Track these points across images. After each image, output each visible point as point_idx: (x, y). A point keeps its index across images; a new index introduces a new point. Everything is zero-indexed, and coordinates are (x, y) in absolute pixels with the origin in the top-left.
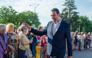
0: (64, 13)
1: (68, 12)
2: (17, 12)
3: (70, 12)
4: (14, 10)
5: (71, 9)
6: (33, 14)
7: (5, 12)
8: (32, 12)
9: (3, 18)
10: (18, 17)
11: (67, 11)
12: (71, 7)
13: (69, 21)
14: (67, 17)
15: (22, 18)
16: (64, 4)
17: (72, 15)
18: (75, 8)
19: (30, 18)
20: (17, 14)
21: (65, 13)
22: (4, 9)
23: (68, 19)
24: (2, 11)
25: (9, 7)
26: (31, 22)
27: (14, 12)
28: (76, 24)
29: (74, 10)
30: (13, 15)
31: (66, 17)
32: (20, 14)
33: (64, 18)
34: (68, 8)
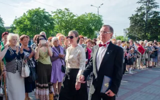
0: (139, 14)
1: (146, 12)
2: (75, 16)
3: (147, 12)
4: (71, 13)
5: (149, 8)
6: (96, 16)
7: (60, 16)
8: (94, 15)
9: (58, 24)
10: (76, 22)
11: (143, 11)
12: (150, 5)
13: (146, 26)
14: (144, 19)
15: (81, 23)
16: (140, 1)
17: (151, 16)
18: (156, 6)
19: (91, 23)
20: (75, 18)
21: (141, 15)
22: (60, 13)
23: (144, 23)
24: (57, 15)
25: (66, 9)
26: (93, 28)
27: (72, 15)
28: (158, 29)
29: (154, 10)
30: (69, 20)
31: (142, 19)
32: (79, 18)
33: (139, 21)
34: (145, 7)
